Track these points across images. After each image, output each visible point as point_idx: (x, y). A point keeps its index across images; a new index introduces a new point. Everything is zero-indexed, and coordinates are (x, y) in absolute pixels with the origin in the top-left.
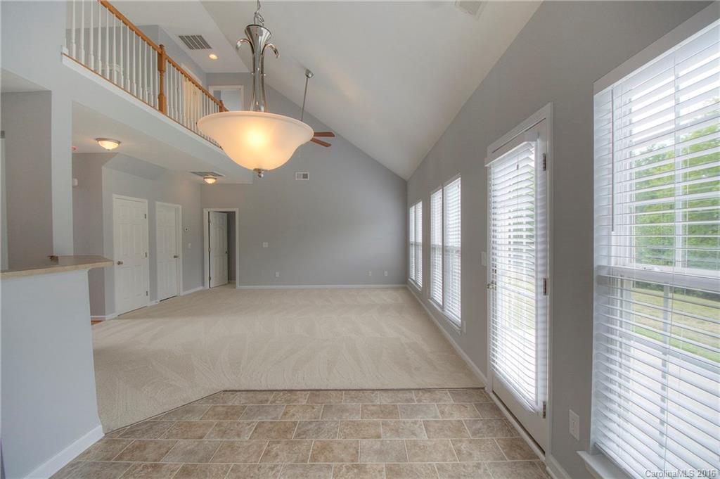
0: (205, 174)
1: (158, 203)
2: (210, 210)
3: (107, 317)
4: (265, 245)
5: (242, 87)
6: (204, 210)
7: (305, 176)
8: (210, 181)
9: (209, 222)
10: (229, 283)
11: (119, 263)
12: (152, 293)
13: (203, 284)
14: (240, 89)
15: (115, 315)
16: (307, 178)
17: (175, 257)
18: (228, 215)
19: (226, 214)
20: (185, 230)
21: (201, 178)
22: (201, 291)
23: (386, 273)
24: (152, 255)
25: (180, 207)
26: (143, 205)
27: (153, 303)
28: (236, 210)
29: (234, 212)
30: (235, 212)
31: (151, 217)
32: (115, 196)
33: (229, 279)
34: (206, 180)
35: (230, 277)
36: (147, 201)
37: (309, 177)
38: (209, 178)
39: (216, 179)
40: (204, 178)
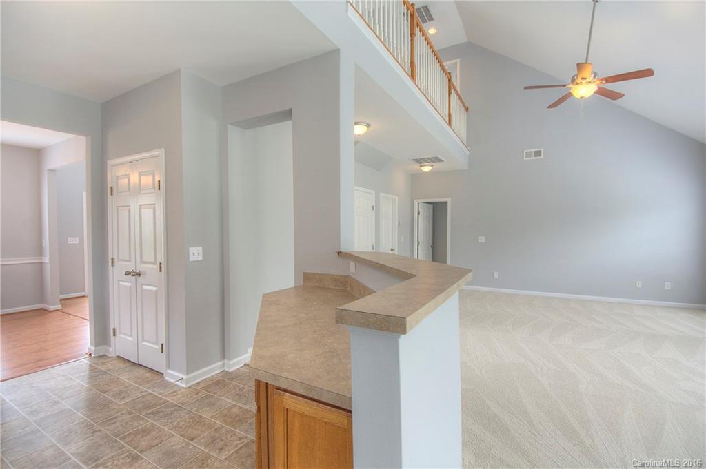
0: (420, 161)
1: (382, 194)
2: (420, 201)
4: (482, 239)
5: (458, 60)
6: (415, 201)
7: (538, 154)
8: (426, 169)
9: (419, 213)
16: (540, 156)
17: (392, 250)
18: (434, 206)
19: (432, 205)
21: (416, 166)
23: (668, 286)
25: (397, 198)
26: (371, 197)
28: (449, 200)
29: (446, 203)
34: (422, 168)
36: (374, 192)
37: (542, 154)
38: (426, 165)
39: (432, 166)
40: (421, 166)
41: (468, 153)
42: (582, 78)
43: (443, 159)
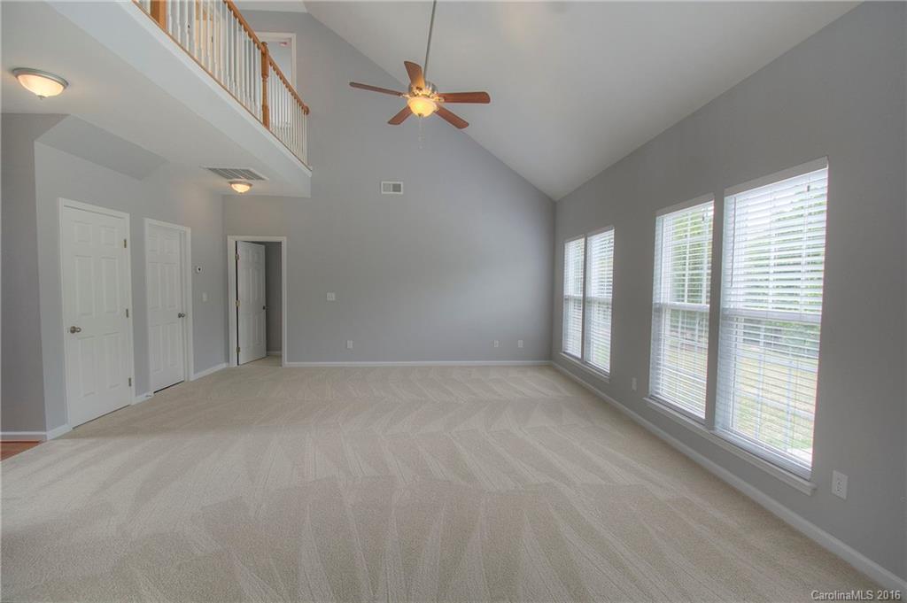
0: (231, 174)
2: (237, 238)
3: (50, 434)
4: (331, 297)
5: (293, 36)
6: (229, 237)
7: (397, 188)
8: (241, 188)
9: (237, 258)
10: (267, 355)
11: (74, 330)
12: (140, 378)
13: (228, 360)
14: (291, 39)
15: (65, 428)
16: (400, 191)
17: (180, 316)
19: (263, 247)
20: (197, 270)
21: (223, 182)
22: (224, 370)
23: (520, 344)
24: (138, 313)
25: (189, 231)
26: (120, 224)
27: (142, 398)
28: (284, 240)
30: (280, 243)
31: (136, 245)
32: (62, 202)
33: (268, 349)
34: (234, 186)
35: (271, 346)
36: (127, 216)
37: (402, 189)
38: (240, 183)
39: (250, 185)
40: (231, 183)
41: (310, 174)
42: (417, 88)
43: (263, 177)
